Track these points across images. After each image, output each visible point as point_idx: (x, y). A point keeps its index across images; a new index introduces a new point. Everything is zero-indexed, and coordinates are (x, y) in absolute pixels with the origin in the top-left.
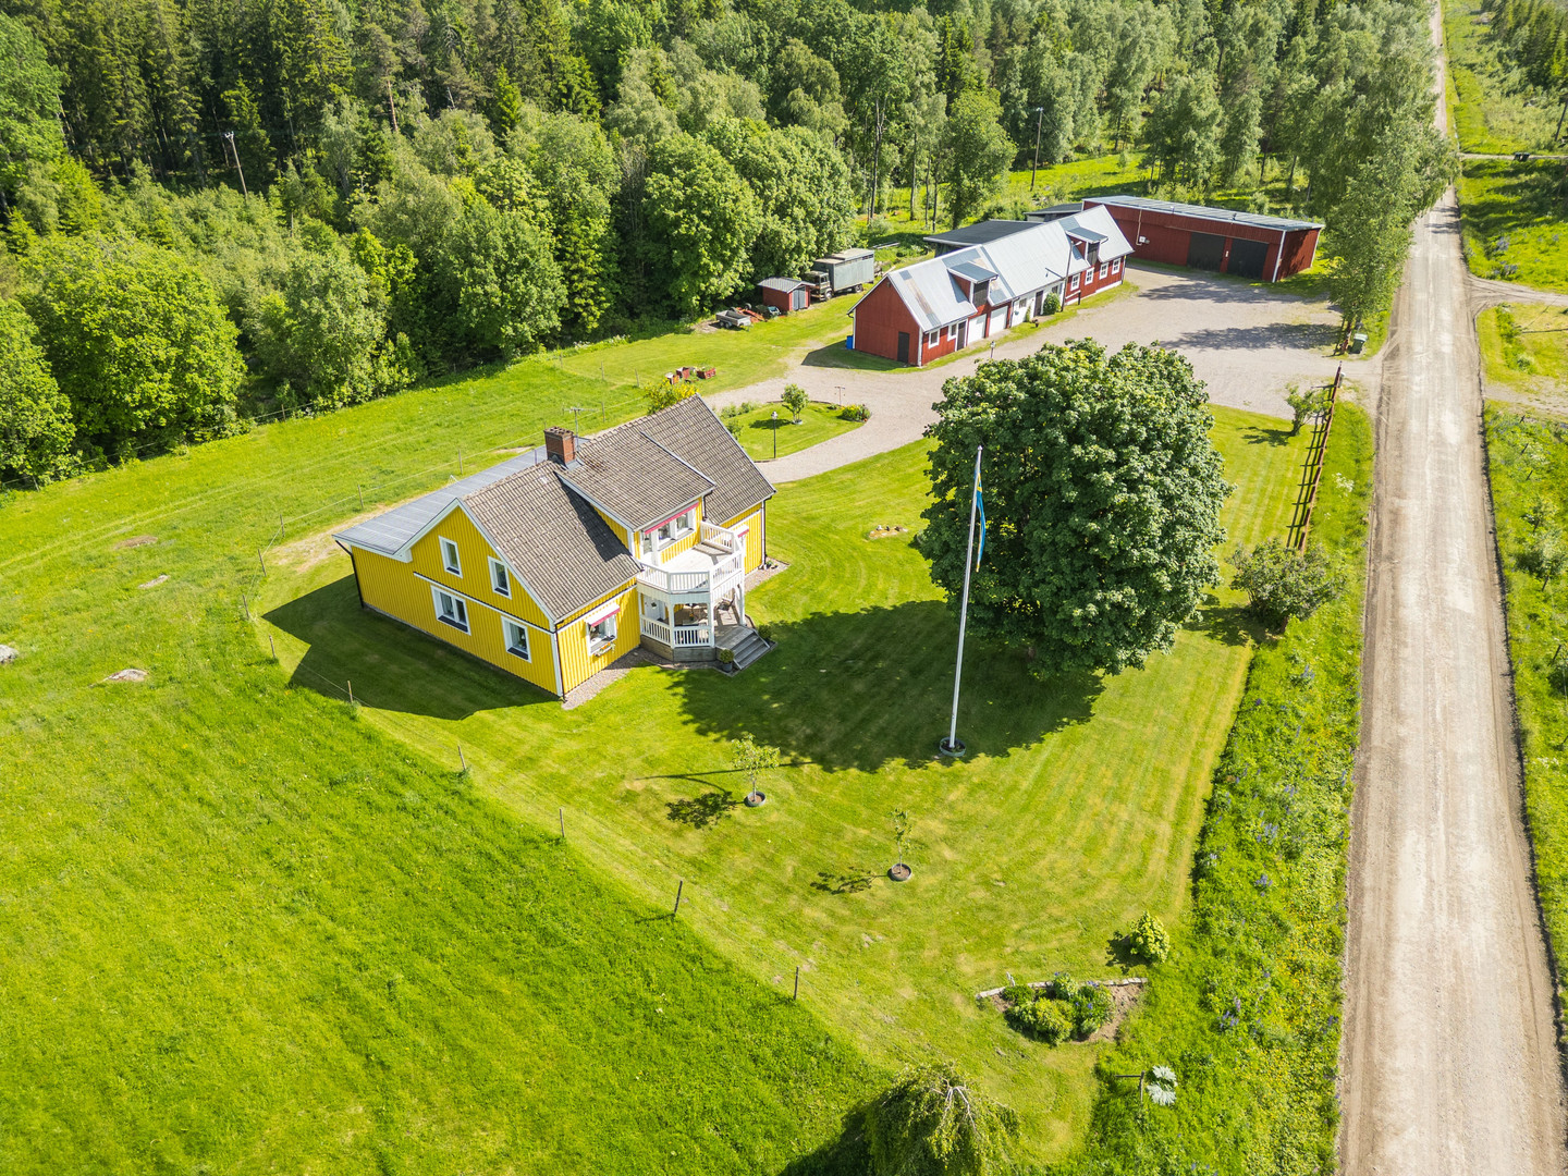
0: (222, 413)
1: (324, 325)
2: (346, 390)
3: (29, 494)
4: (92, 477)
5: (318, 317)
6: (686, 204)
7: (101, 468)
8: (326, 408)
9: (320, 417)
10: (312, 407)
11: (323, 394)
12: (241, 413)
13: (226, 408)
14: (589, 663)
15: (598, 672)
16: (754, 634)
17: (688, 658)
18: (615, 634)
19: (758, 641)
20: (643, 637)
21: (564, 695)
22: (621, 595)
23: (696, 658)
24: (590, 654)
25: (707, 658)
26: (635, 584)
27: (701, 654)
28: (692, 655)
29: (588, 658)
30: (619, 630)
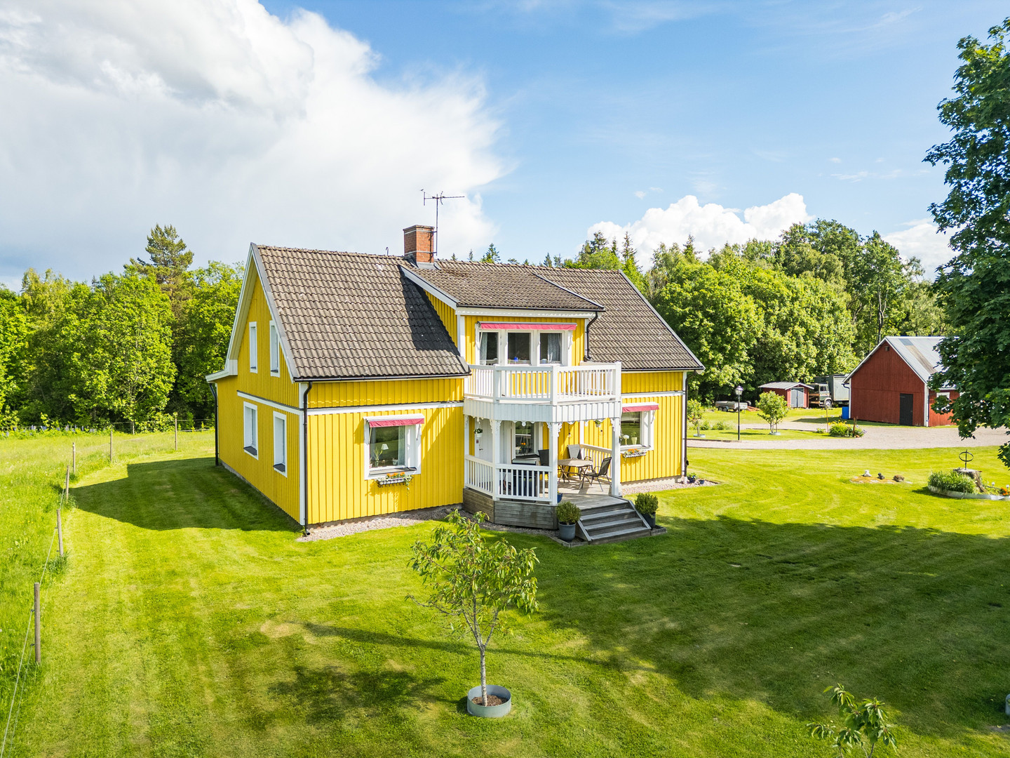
6: (693, 303)
14: (364, 492)
15: (383, 516)
16: (628, 505)
17: (516, 520)
18: (418, 465)
19: (634, 515)
20: (467, 492)
21: (307, 526)
22: (435, 407)
23: (527, 522)
24: (366, 476)
25: (543, 522)
26: (462, 401)
27: (534, 515)
28: (521, 515)
29: (364, 484)
30: (425, 462)
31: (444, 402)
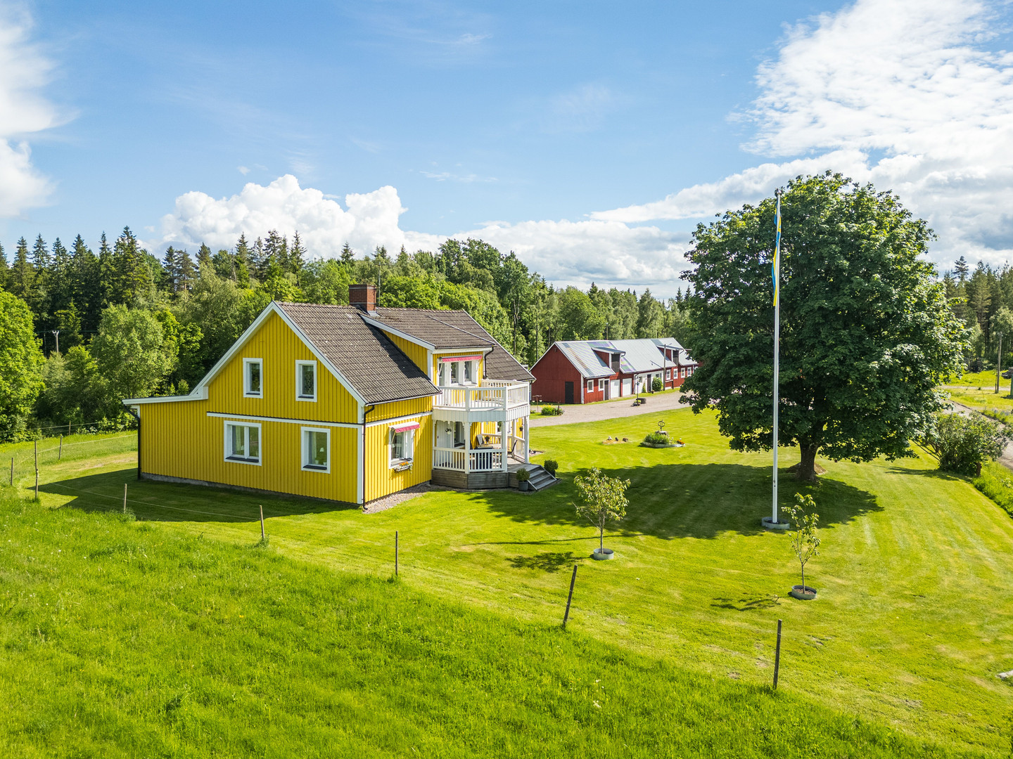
0: (14, 423)
1: (124, 353)
5: (120, 347)
8: (109, 429)
9: (101, 435)
10: (96, 426)
11: (109, 418)
12: (30, 426)
13: (19, 418)
14: (388, 478)
15: (395, 493)
16: (540, 468)
17: (482, 485)
18: (412, 457)
19: (545, 473)
20: (435, 472)
21: (364, 504)
22: (420, 416)
23: (490, 485)
24: (390, 467)
25: (501, 484)
26: (431, 411)
27: (494, 480)
28: (486, 481)
29: (388, 471)
30: (415, 453)
31: (424, 412)
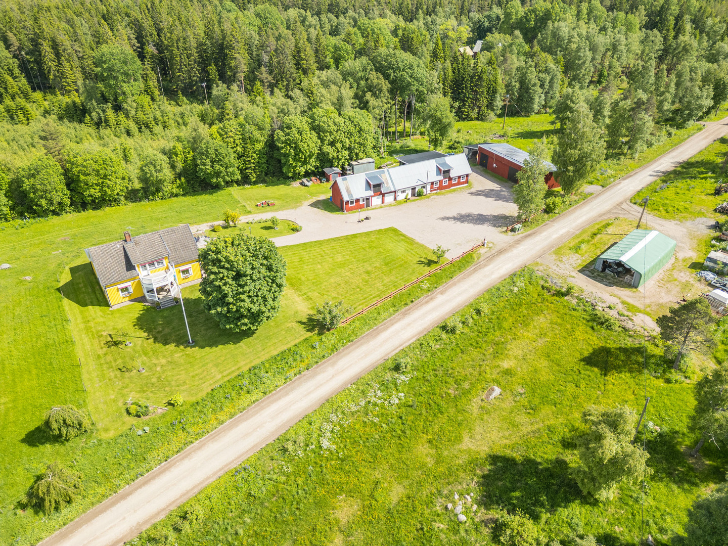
2: (160, 194)
3: (57, 217)
4: (76, 214)
6: (285, 142)
7: (79, 212)
8: (153, 200)
9: (151, 202)
10: (148, 199)
11: (152, 196)
12: (126, 199)
13: (120, 197)
14: (121, 299)
19: (172, 301)
21: (111, 306)
24: (121, 296)
31: (135, 280)
